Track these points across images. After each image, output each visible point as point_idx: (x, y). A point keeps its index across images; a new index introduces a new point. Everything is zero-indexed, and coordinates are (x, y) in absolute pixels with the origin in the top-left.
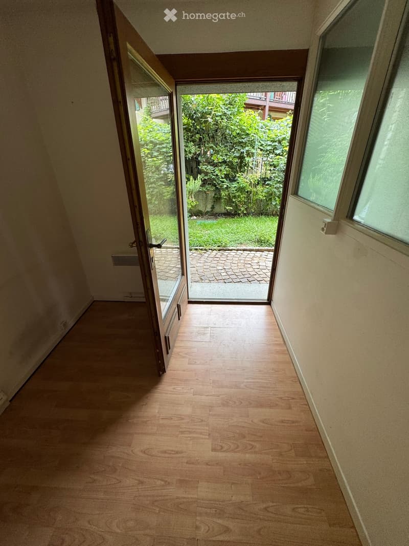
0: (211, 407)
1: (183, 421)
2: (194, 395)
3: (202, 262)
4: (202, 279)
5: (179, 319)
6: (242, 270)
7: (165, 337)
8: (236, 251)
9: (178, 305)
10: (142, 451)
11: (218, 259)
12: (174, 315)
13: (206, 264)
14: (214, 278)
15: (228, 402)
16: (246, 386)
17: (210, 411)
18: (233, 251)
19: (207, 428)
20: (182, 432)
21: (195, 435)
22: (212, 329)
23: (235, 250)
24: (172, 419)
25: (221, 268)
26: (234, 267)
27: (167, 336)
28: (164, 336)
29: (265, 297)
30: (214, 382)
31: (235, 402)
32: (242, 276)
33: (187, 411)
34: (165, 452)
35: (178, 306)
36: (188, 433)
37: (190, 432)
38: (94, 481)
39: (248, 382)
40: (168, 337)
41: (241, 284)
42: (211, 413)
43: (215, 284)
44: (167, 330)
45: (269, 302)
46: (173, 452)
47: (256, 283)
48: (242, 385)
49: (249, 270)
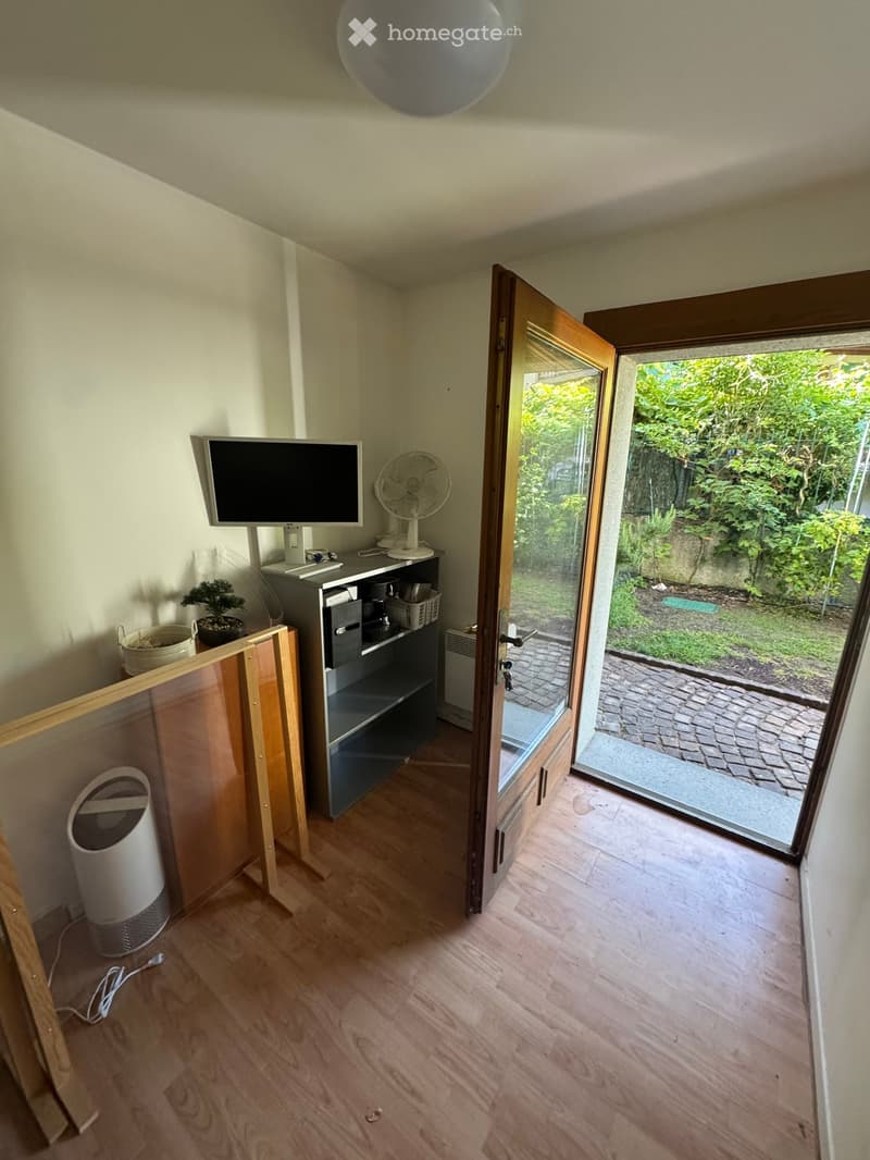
0: (524, 1043)
1: (451, 1030)
2: (498, 987)
3: (642, 691)
4: (625, 731)
5: (539, 803)
6: (743, 742)
7: (497, 831)
8: (743, 691)
9: (542, 770)
10: (354, 1035)
11: (685, 696)
12: (529, 789)
13: (650, 698)
14: (657, 739)
15: (569, 1061)
16: (633, 1048)
17: (518, 1050)
18: (735, 688)
19: (496, 1087)
20: (441, 1055)
21: (462, 1082)
22: (602, 855)
23: (740, 685)
24: (433, 1009)
25: (686, 719)
26: (724, 728)
27: (501, 830)
28: (493, 826)
29: (785, 837)
30: (555, 985)
31: (587, 1074)
32: (739, 759)
33: (471, 1014)
34: (391, 1071)
35: (543, 774)
36: (449, 1063)
37: (456, 1069)
38: (265, 1032)
39: (640, 1040)
40: (503, 834)
41: (728, 778)
42: (517, 1055)
43: (652, 752)
44: (504, 818)
45: (794, 857)
46: (406, 1085)
47: (774, 790)
48: (623, 1041)
49: (764, 747)
